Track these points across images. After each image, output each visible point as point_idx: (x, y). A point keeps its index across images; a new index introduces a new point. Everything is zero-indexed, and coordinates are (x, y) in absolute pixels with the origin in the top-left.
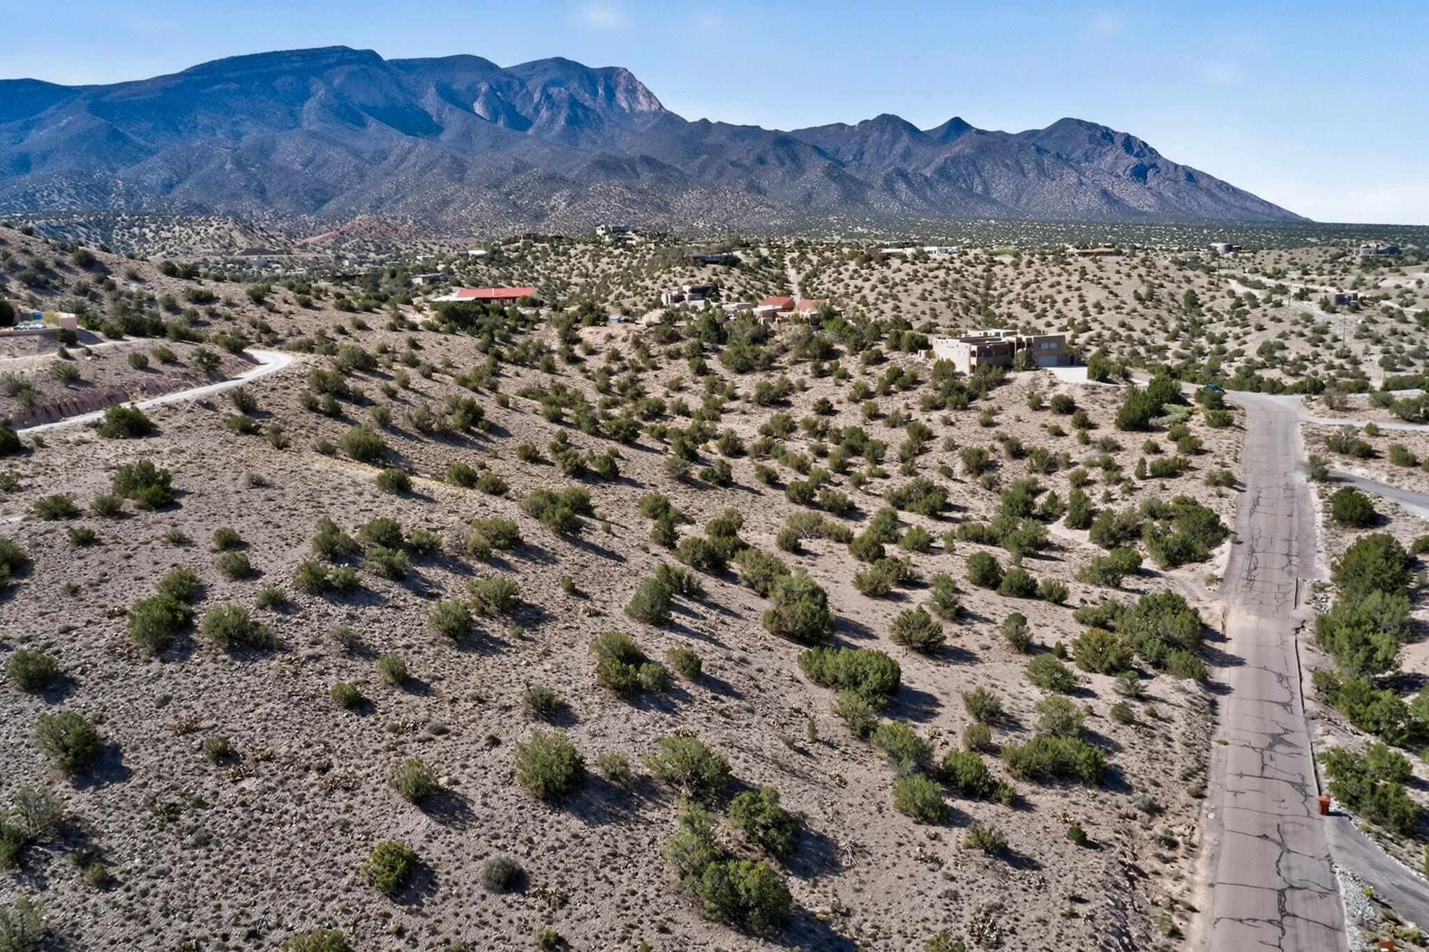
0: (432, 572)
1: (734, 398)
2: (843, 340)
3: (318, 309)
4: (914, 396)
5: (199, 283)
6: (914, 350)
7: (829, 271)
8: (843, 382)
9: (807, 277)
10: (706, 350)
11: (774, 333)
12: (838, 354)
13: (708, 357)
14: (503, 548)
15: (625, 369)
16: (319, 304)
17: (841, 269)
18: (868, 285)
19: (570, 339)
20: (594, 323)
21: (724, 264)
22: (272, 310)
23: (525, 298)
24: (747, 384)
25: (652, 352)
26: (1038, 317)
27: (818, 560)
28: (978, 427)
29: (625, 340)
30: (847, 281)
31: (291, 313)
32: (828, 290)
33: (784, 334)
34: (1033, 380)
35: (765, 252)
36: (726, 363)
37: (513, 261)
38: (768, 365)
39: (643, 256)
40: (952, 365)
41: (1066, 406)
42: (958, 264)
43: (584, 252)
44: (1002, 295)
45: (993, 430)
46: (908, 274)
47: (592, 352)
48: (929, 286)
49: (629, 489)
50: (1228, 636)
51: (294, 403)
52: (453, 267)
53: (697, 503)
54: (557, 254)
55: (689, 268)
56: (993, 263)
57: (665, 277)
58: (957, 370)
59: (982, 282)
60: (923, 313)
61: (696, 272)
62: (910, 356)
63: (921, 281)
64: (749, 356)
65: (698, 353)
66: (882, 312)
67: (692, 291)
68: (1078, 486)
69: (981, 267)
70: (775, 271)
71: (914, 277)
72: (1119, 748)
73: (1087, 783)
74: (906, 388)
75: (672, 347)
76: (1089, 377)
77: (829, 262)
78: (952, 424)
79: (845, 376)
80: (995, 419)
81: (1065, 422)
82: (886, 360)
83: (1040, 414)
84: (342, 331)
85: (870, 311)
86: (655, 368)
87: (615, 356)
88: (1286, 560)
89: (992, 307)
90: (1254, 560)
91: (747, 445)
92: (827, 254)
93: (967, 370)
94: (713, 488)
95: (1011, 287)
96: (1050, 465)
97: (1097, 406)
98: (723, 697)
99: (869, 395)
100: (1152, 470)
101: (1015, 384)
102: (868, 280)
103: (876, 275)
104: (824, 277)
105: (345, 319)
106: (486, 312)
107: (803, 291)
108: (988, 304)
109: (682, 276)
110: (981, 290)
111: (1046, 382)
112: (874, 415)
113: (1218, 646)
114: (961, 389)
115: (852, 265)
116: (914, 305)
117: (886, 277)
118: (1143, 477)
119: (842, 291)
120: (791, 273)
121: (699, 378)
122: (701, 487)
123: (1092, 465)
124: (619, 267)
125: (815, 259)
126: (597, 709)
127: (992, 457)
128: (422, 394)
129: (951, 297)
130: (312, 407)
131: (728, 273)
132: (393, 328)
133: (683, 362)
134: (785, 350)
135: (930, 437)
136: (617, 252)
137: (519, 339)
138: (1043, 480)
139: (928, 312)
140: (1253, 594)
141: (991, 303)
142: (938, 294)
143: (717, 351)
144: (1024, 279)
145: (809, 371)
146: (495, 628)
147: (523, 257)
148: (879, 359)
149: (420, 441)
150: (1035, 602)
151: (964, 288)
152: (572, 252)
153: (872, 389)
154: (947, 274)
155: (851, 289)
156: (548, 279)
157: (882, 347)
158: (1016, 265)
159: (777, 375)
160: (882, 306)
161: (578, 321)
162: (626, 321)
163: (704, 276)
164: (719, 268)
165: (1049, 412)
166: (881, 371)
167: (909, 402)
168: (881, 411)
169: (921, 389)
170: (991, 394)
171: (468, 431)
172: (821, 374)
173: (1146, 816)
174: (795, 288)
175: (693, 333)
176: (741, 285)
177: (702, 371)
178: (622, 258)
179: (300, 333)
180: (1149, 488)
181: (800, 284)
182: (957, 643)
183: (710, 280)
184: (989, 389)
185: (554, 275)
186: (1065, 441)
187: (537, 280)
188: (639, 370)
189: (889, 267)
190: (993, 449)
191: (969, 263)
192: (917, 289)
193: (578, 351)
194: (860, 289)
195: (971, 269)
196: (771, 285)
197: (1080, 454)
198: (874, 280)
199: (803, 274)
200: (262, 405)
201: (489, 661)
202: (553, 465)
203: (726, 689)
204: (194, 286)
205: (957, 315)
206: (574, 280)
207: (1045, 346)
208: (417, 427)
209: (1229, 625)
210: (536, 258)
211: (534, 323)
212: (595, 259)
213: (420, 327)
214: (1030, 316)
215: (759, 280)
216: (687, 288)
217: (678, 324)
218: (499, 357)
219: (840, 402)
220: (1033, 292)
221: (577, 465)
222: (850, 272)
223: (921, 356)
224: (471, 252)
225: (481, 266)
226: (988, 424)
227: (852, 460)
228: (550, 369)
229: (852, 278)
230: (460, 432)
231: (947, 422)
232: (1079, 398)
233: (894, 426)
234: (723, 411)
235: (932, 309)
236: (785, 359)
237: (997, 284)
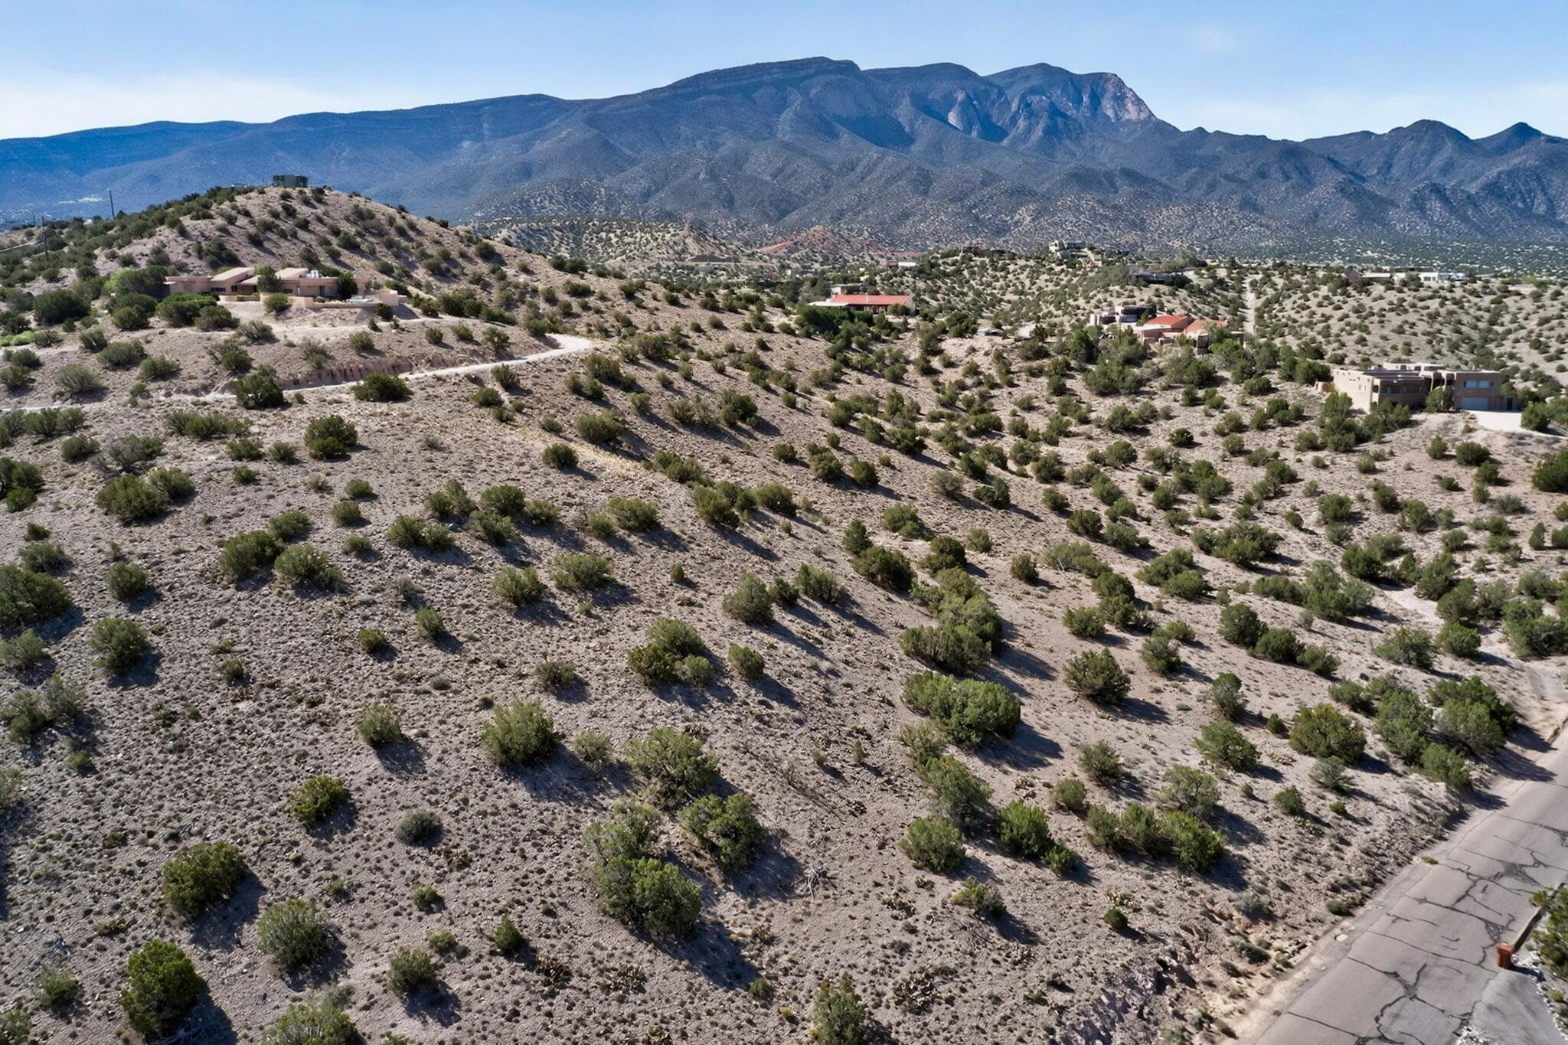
0: (539, 542)
1: (1084, 421)
3: (684, 307)
4: (1291, 434)
5: (582, 277)
6: (1311, 382)
7: (1294, 297)
8: (1216, 413)
9: (1268, 303)
10: (1072, 369)
11: (1154, 355)
12: (1220, 381)
13: (1072, 377)
14: (632, 530)
15: (980, 383)
16: (686, 302)
17: (1310, 295)
18: (1339, 314)
19: (932, 349)
20: (960, 334)
21: (1170, 284)
22: (640, 305)
23: (897, 306)
24: (1104, 408)
25: (1013, 368)
26: (1550, 359)
27: (1053, 593)
28: (1355, 474)
29: (987, 354)
30: (1314, 308)
31: (657, 309)
32: (1289, 318)
33: (1165, 356)
34: (1446, 424)
35: (1222, 273)
36: (1089, 384)
37: (946, 275)
38: (1136, 388)
39: (1085, 274)
40: (1349, 401)
41: (1476, 457)
42: (1458, 293)
43: (1023, 268)
44: (1509, 332)
45: (1371, 478)
46: (1391, 303)
47: (950, 364)
48: (1412, 317)
49: (881, 498)
50: (1556, 744)
51: (560, 385)
52: (877, 278)
53: (954, 522)
54: (995, 269)
55: (1129, 287)
56: (1507, 293)
57: (1100, 296)
58: (1355, 407)
59: (1487, 315)
60: (1394, 348)
61: (1137, 293)
62: (1304, 388)
63: (1406, 311)
64: (1114, 376)
65: (1065, 370)
66: (1343, 345)
67: (1124, 312)
68: (1453, 551)
69: (1488, 299)
70: (1231, 294)
71: (1399, 308)
73: (1184, 869)
74: (1284, 423)
75: (1035, 364)
76: (1523, 425)
77: (1296, 286)
78: (1325, 467)
79: (1220, 405)
80: (1378, 465)
81: (1467, 477)
82: (1275, 390)
83: (1440, 463)
84: (697, 329)
85: (1329, 343)
86: (1012, 385)
87: (973, 370)
89: (1491, 346)
91: (1067, 470)
92: (1298, 277)
93: (1367, 408)
94: (984, 508)
95: (1524, 323)
96: (1425, 523)
97: (1520, 460)
98: (775, 704)
99: (1240, 428)
100: (1554, 540)
101: (1423, 426)
102: (1339, 308)
103: (1352, 302)
104: (1288, 304)
105: (704, 317)
106: (852, 318)
107: (1260, 317)
108: (1486, 341)
109: (1119, 295)
110: (1481, 325)
111: (1461, 426)
112: (1237, 451)
113: (1531, 755)
114: (1350, 428)
115: (1324, 290)
116: (1385, 338)
117: (1362, 306)
118: (1538, 546)
119: (1305, 319)
120: (1250, 298)
121: (1055, 399)
122: (968, 504)
123: (1477, 527)
124: (1057, 284)
125: (1280, 282)
126: (615, 691)
127: (1356, 507)
128: (703, 387)
129: (1439, 331)
130: (576, 389)
131: (1173, 295)
132: (748, 328)
133: (1044, 380)
134: (1160, 373)
135: (1293, 479)
136: (1058, 269)
137: (878, 347)
138: (1409, 540)
139: (1400, 346)
141: (1492, 340)
142: (1422, 327)
143: (1083, 370)
144: (1542, 313)
145: (1180, 397)
146: (566, 602)
147: (959, 272)
148: (1266, 389)
149: (674, 430)
150: (1291, 670)
151: (1459, 322)
152: (1011, 267)
153: (1247, 419)
154: (1442, 305)
155: (1317, 318)
156: (978, 294)
157: (1274, 377)
158: (1537, 297)
159: (1144, 399)
160: (1345, 338)
161: (945, 332)
162: (995, 334)
163: (1143, 297)
164: (1163, 288)
165: (1453, 462)
166: (1262, 403)
167: (1284, 439)
168: (1246, 447)
169: (1304, 427)
170: (1388, 437)
171: (733, 425)
172: (1192, 401)
173: (1245, 920)
174: (1251, 315)
175: (1062, 350)
176: (1185, 308)
177: (1060, 390)
178: (1062, 276)
179: (658, 329)
180: (1543, 560)
181: (1257, 310)
182: (1152, 699)
183: (1150, 301)
184: (1389, 431)
185: (989, 291)
186: (1458, 497)
187: (965, 294)
188: (994, 386)
189: (1369, 294)
190: (1361, 499)
191: (1474, 293)
192: (1395, 320)
193: (936, 363)
194: (1326, 318)
195: (1474, 300)
196: (1222, 309)
197: (1469, 512)
198: (1346, 309)
199: (1263, 298)
200: (526, 383)
201: (538, 631)
202: (808, 466)
203: (785, 697)
204: (576, 280)
205: (1439, 352)
206: (1009, 297)
207: (1471, 384)
208: (676, 416)
210: (972, 273)
211: (900, 332)
212: (1034, 275)
213: (776, 330)
214: (1536, 357)
215: (1209, 304)
216: (1119, 309)
217: (1049, 340)
218: (846, 363)
219: (1204, 434)
220: (1552, 329)
221: (830, 469)
222: (1320, 299)
223: (1317, 389)
224: (901, 264)
225: (908, 279)
226: (1369, 470)
227: (1182, 497)
228: (897, 379)
229: (1320, 305)
230: (723, 426)
231: (1320, 465)
232: (1498, 449)
233: (1255, 465)
234: (1068, 435)
235: (1407, 344)
236: (1156, 384)
237: (1507, 318)
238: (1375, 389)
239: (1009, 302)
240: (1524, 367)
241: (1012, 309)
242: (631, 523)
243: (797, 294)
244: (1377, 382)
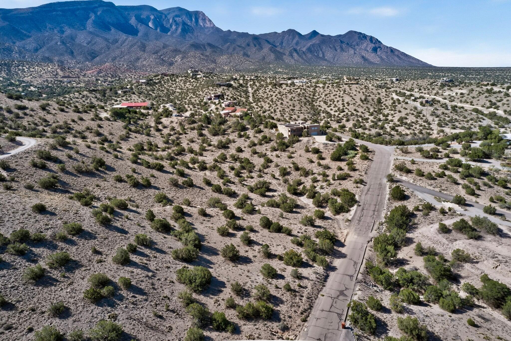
0: (38, 249)
1: (210, 145)
2: (249, 124)
3: (67, 112)
4: (269, 146)
5: (22, 101)
6: (272, 128)
7: (262, 89)
8: (247, 140)
9: (255, 91)
10: (204, 127)
11: (227, 121)
12: (247, 129)
13: (204, 130)
14: (74, 235)
15: (175, 134)
16: (67, 110)
17: (266, 88)
18: (274, 94)
19: (158, 122)
20: (167, 116)
21: (227, 86)
22: (49, 113)
23: (144, 106)
24: (215, 140)
25: (186, 128)
26: (328, 107)
27: (212, 219)
28: (287, 158)
29: (176, 123)
30: (268, 93)
31: (56, 114)
32: (261, 96)
33: (231, 121)
34: (308, 141)
35: (241, 82)
36: (210, 132)
37: (156, 83)
38: (224, 133)
39: (201, 82)
40: (283, 135)
41: (317, 151)
42: (305, 87)
43: (181, 80)
44: (318, 98)
45: (292, 159)
46: (288, 91)
47: (165, 127)
48: (294, 95)
49: (153, 190)
50: (345, 244)
51: (27, 164)
52: (133, 87)
53: (178, 195)
54: (172, 81)
55: (215, 88)
56: (316, 87)
57: (207, 91)
58: (285, 136)
59: (312, 93)
60: (290, 105)
61: (217, 89)
62: (271, 130)
63: (292, 93)
64: (217, 129)
65: (201, 128)
66: (277, 105)
68: (314, 182)
69: (312, 88)
70: (245, 89)
71: (290, 92)
72: (282, 302)
73: (264, 320)
74: (267, 143)
75: (192, 126)
76: (326, 140)
77: (262, 86)
78: (279, 157)
79: (248, 138)
80: (293, 155)
81: (314, 157)
82: (263, 131)
83: (308, 153)
84: (73, 121)
85: (273, 104)
86: (186, 134)
87: (173, 129)
88: (373, 212)
89: (314, 103)
90: (363, 213)
91: (208, 166)
92: (262, 83)
93: (287, 137)
94: (186, 188)
95: (321, 95)
96: (306, 174)
97: (327, 151)
98: (137, 296)
99: (255, 145)
100: (337, 177)
101: (302, 142)
102: (274, 92)
103: (278, 91)
104: (261, 91)
105: (75, 116)
106: (129, 112)
107: (253, 96)
108: (313, 101)
109: (212, 90)
110: (311, 96)
111: (312, 141)
112: (255, 153)
113: (340, 249)
114: (284, 144)
115: (270, 87)
116: (287, 102)
117: (280, 91)
118: (334, 180)
119: (266, 96)
120: (250, 89)
121: (200, 138)
122: (181, 187)
123: (319, 174)
124: (193, 86)
125: (258, 84)
126: (80, 309)
127: (289, 170)
128: (84, 156)
129: (301, 99)
130: (35, 165)
131: (228, 90)
132: (93, 120)
133: (196, 131)
134: (230, 127)
135: (271, 161)
136: (192, 81)
137: (140, 122)
138: (303, 179)
139: (292, 105)
140: (359, 226)
141: (314, 101)
142: (297, 98)
143: (208, 127)
144: (326, 93)
145: (237, 135)
146: (55, 274)
147: (160, 82)
148: (260, 131)
149: (75, 176)
150: (280, 234)
151: (306, 96)
152: (177, 80)
153: (256, 142)
154: (301, 91)
155: (269, 95)
156: (168, 90)
157: (262, 127)
158: (323, 88)
159: (226, 136)
160: (277, 103)
161: (162, 115)
162: (178, 116)
163: (219, 91)
164: (225, 88)
165: (311, 153)
166: (260, 136)
167: (267, 148)
168: (257, 151)
169: (272, 143)
170: (294, 145)
171: (98, 170)
172: (240, 136)
173: (282, 332)
174: (251, 95)
175: (200, 120)
176: (232, 94)
177: (201, 135)
178: (194, 83)
179: (58, 122)
180: (335, 184)
181: (252, 93)
182: (245, 255)
183: (221, 92)
184: (294, 143)
185: (171, 88)
186: (313, 165)
187: (163, 91)
188: (181, 134)
189: (282, 88)
190: (290, 167)
191: (308, 87)
192: (290, 96)
193: (160, 127)
194: (272, 96)
195: (309, 89)
196: (242, 94)
197: (316, 170)
198: (277, 92)
199: (254, 90)
200: (13, 166)
201: (46, 290)
202: (127, 182)
203: (139, 291)
204: (19, 103)
205: (302, 106)
206: (178, 90)
207: (313, 128)
208: (76, 170)
209: (347, 240)
210: (165, 82)
211: (147, 116)
212: (185, 83)
213: (103, 119)
214: (325, 106)
215: (239, 92)
216: (213, 95)
217: (195, 117)
218: (130, 130)
219: (245, 147)
220: (328, 98)
221: (135, 183)
222: (269, 90)
223: (274, 131)
224: (140, 81)
225: (144, 86)
226: (290, 157)
227: (242, 171)
228: (148, 135)
229: (269, 91)
230: (94, 171)
231: (278, 156)
232: (322, 149)
233: (260, 157)
234: (206, 151)
235: (294, 104)
236: (230, 131)
237: (317, 94)
238: (289, 131)
239: (178, 92)
240: (323, 109)
241: (179, 95)
242: (73, 232)
243: (105, 94)
244: (290, 129)
